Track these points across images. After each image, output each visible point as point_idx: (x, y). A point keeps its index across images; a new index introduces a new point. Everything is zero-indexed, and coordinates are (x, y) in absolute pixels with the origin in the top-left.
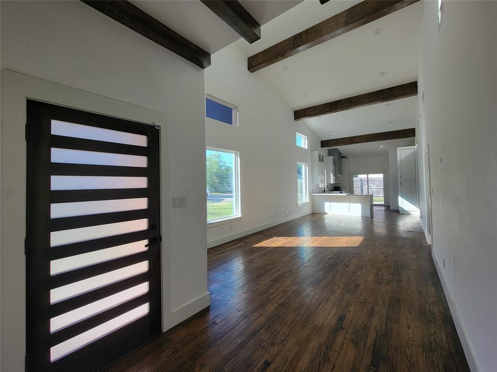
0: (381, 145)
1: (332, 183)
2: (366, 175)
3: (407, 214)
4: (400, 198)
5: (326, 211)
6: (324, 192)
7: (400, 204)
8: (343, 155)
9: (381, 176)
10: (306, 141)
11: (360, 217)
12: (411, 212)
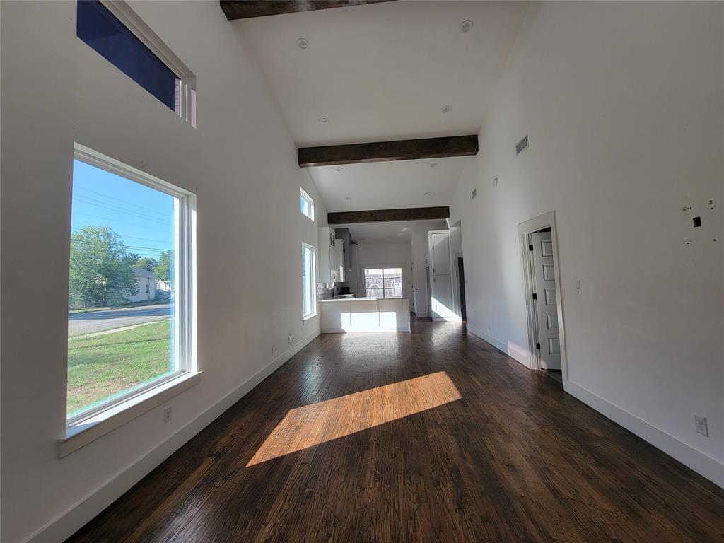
0: (404, 227)
1: (342, 281)
2: (381, 270)
3: (441, 321)
4: (433, 300)
5: (344, 327)
6: (333, 297)
7: (434, 308)
8: (353, 239)
9: (399, 271)
10: (313, 207)
11: (395, 334)
12: (446, 319)
